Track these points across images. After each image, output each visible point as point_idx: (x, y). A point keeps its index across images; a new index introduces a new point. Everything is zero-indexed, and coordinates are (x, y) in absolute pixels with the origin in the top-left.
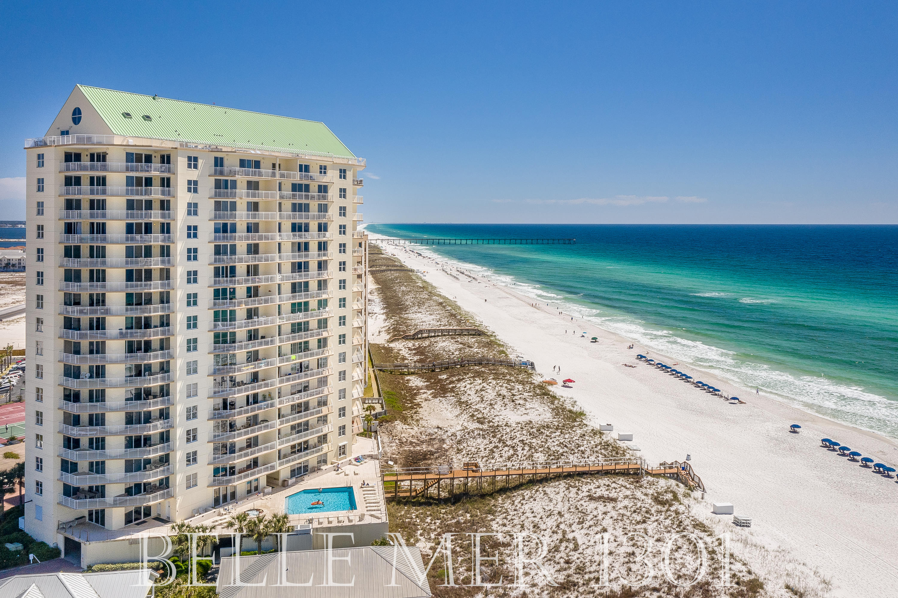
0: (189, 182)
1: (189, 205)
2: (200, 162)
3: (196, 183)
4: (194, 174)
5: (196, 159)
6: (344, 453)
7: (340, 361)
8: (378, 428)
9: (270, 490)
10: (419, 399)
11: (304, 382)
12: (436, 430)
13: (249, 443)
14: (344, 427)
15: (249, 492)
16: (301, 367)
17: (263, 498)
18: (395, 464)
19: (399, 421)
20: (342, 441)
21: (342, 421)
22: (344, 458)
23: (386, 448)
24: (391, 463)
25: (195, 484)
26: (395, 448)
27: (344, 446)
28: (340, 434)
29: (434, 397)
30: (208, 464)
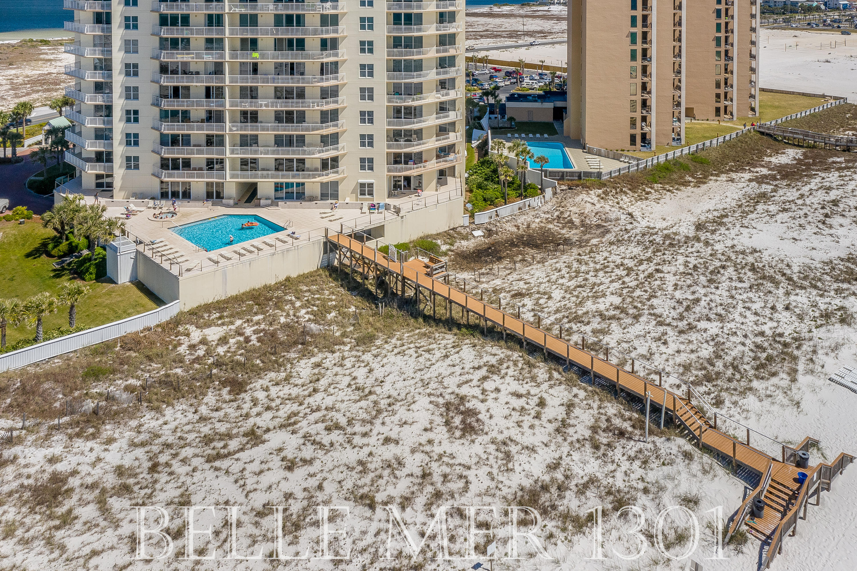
6: (371, 194)
7: (363, 74)
8: (558, 191)
9: (231, 202)
10: (723, 177)
11: (297, 87)
12: (623, 217)
13: (210, 141)
14: (371, 160)
15: (209, 196)
16: (292, 68)
17: (211, 207)
18: (484, 236)
19: (600, 191)
20: (366, 178)
21: (367, 152)
22: (366, 200)
23: (524, 217)
24: (477, 233)
25: (137, 167)
26: (537, 220)
27: (371, 185)
28: (363, 168)
29: (750, 180)
30: (153, 151)
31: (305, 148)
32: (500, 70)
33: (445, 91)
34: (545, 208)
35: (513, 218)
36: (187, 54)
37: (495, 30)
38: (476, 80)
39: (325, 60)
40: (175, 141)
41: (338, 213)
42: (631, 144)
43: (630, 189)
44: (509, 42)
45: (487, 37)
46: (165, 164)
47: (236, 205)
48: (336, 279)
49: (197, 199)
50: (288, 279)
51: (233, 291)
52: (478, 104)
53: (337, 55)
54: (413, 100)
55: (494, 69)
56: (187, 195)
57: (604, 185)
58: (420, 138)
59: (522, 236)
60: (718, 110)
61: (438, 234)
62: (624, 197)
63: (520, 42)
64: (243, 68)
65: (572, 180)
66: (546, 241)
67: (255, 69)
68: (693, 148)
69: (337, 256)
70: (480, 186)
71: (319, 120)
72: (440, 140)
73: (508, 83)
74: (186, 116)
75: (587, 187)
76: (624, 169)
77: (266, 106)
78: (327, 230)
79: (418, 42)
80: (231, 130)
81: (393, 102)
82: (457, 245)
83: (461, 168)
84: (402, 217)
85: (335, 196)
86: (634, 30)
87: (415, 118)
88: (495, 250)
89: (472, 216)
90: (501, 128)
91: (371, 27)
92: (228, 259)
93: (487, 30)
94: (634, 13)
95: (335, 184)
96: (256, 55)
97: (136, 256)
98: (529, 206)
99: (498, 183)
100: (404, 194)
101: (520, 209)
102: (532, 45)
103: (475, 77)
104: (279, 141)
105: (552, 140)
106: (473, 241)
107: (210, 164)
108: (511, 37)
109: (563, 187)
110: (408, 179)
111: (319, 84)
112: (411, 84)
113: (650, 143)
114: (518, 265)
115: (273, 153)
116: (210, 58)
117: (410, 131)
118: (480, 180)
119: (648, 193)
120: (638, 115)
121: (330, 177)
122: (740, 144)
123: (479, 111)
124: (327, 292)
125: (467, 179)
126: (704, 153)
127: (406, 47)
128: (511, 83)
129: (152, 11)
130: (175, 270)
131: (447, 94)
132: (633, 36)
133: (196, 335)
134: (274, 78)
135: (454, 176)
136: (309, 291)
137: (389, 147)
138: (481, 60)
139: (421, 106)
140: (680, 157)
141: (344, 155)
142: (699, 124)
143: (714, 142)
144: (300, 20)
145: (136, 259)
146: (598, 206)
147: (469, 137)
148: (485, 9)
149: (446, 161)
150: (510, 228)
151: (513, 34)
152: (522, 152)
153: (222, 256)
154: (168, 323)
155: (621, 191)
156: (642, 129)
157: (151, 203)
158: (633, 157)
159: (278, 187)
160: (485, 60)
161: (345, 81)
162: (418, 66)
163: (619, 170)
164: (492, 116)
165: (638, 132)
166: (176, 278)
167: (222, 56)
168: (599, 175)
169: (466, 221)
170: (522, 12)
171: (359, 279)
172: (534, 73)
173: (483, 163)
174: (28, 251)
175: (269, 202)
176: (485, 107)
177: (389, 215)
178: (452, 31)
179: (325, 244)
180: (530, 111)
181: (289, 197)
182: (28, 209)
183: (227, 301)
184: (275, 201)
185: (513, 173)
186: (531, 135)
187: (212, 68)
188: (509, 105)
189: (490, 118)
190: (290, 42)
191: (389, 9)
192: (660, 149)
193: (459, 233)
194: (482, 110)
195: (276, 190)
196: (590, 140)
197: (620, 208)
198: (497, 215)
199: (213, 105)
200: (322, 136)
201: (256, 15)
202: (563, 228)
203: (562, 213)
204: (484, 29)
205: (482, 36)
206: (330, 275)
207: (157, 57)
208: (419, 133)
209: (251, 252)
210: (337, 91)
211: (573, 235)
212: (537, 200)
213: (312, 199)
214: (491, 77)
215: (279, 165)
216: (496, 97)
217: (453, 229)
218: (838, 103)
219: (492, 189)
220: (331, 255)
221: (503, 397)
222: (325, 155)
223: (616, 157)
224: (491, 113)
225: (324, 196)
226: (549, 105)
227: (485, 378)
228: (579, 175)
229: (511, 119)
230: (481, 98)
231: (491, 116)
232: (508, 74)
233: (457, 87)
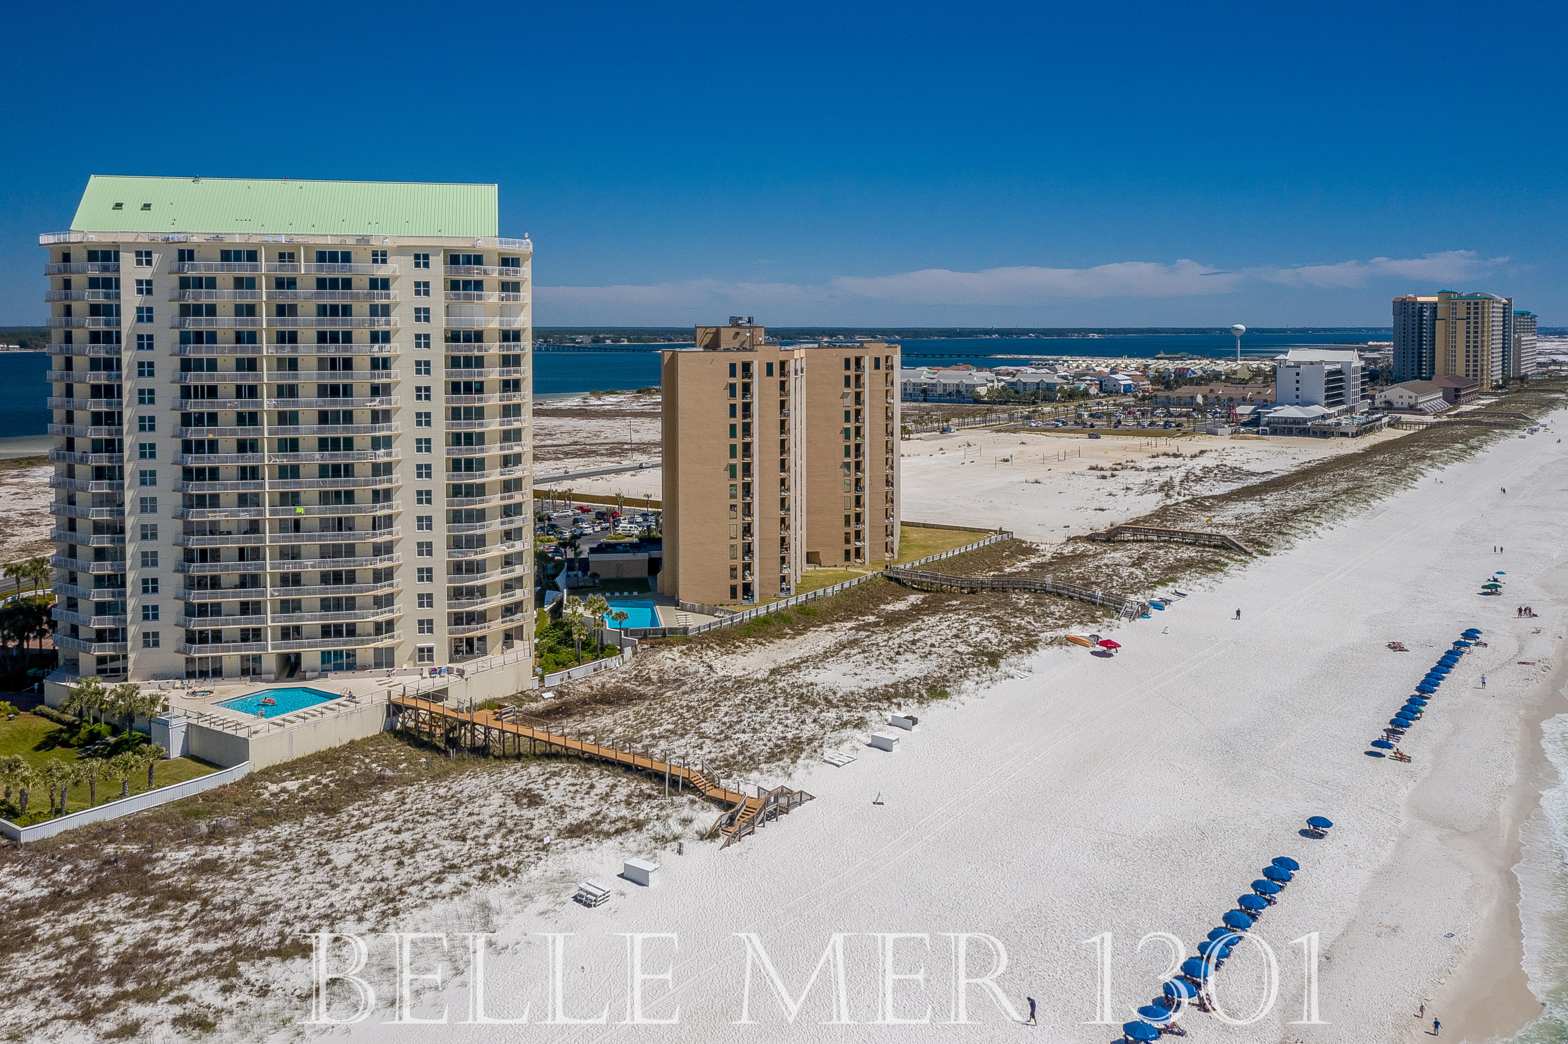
0: (139, 282)
1: (140, 310)
2: (155, 257)
3: (149, 283)
4: (146, 273)
5: (149, 254)
6: (431, 658)
7: (420, 527)
8: (639, 650)
9: (272, 676)
10: (825, 627)
11: (346, 545)
12: (702, 670)
13: (245, 608)
14: (430, 622)
15: (245, 672)
16: (340, 524)
17: (249, 683)
18: (554, 698)
19: (684, 647)
20: (425, 641)
21: (426, 613)
22: (426, 665)
23: (599, 678)
24: (546, 695)
25: (156, 644)
26: (613, 681)
27: (430, 650)
28: (421, 631)
29: (851, 629)
30: (176, 625)
31: (357, 611)
32: (588, 511)
33: (511, 543)
34: (623, 669)
35: (587, 679)
36: (220, 512)
37: (588, 441)
38: (553, 527)
39: (379, 513)
40: (202, 610)
41: (396, 680)
42: (732, 598)
43: (718, 645)
44: (608, 463)
45: (575, 455)
46: (191, 638)
47: (277, 680)
48: (400, 741)
49: (231, 676)
50: (352, 742)
51: (298, 754)
52: (553, 558)
53: (390, 507)
54: (476, 554)
55: (581, 508)
56: (217, 673)
57: (690, 641)
58: (483, 595)
59: (596, 696)
60: (847, 553)
61: (504, 698)
62: (710, 652)
63: (626, 463)
64: (283, 526)
65: (655, 638)
66: (619, 699)
67: (297, 526)
68: (802, 598)
69: (400, 720)
70: (551, 650)
71: (371, 580)
72: (506, 597)
73: (598, 529)
74: (215, 583)
75: (670, 645)
76: (715, 623)
77: (312, 566)
78: (389, 693)
79: (481, 490)
80: (272, 595)
81: (454, 557)
82: (524, 707)
83: (530, 629)
84: (467, 679)
85: (391, 664)
86: (733, 461)
87: (478, 572)
88: (566, 708)
89: (542, 679)
90: (581, 587)
91: (429, 475)
92: (292, 722)
93: (575, 443)
94: (733, 441)
95: (390, 651)
96: (300, 510)
97: (187, 729)
98: (606, 667)
99: (572, 646)
100: (468, 659)
101: (595, 670)
102: (641, 467)
103: (553, 522)
104: (325, 605)
105: (643, 598)
106: (542, 702)
107: (245, 636)
108: (611, 454)
109: (645, 646)
110: (470, 641)
111: (373, 540)
112: (473, 536)
113: (752, 596)
114: (586, 718)
115: (321, 619)
116: (246, 515)
117: (473, 587)
118: (552, 644)
119: (737, 647)
120: (739, 563)
121: (385, 642)
122: (860, 592)
123: (555, 567)
124: (395, 751)
125: (536, 645)
126: (815, 603)
127: (466, 496)
128: (602, 529)
129: (174, 463)
130: (242, 734)
131: (513, 546)
132: (732, 468)
133: (274, 788)
134: (320, 536)
135: (522, 639)
136: (376, 750)
137: (450, 606)
138: (561, 496)
139: (485, 560)
140: (783, 609)
141: (400, 618)
142: (822, 571)
143: (829, 590)
144: (349, 470)
145: (187, 733)
146: (679, 661)
147: (540, 600)
148: (573, 401)
149: (512, 621)
150: (583, 689)
151: (617, 449)
152: (599, 608)
153: (284, 720)
154: (243, 780)
155: (708, 646)
156: (744, 579)
157: (178, 683)
158: (728, 611)
159: (325, 656)
160: (568, 496)
161: (401, 536)
162: (481, 515)
163: (709, 625)
164: (572, 573)
165: (739, 582)
166: (246, 741)
167: (261, 513)
168: (685, 630)
169: (535, 684)
170: (636, 406)
171: (425, 739)
172: (635, 512)
173: (555, 626)
174: (35, 745)
175: (317, 673)
176: (561, 562)
177: (453, 678)
178: (517, 475)
179: (388, 707)
180: (619, 565)
181: (338, 668)
182: (11, 705)
183: (294, 762)
184: (323, 673)
185: (587, 630)
186: (617, 594)
187: (247, 527)
188: (594, 557)
189: (568, 576)
190: (338, 494)
191: (448, 454)
192: (765, 599)
193: (528, 696)
194: (559, 566)
195: (323, 662)
196: (684, 596)
197: (702, 662)
198: (570, 677)
199: (250, 568)
200: (375, 597)
201: (298, 466)
202: (639, 685)
203: (640, 671)
204: (571, 440)
205: (566, 454)
206: (395, 737)
207: (182, 516)
208: (482, 591)
209: (314, 716)
210: (392, 547)
211: (649, 690)
212: (614, 661)
213: (364, 668)
214: (576, 521)
215: (326, 631)
216: (576, 548)
217: (521, 693)
218: (999, 539)
219: (565, 652)
220: (394, 718)
221: (561, 787)
222: (380, 618)
223: (711, 613)
224: (570, 569)
225: (378, 665)
226: (643, 556)
227: (548, 779)
228: (664, 632)
229: (595, 575)
230: (556, 551)
231: (570, 573)
232: (601, 516)
233: (523, 537)
